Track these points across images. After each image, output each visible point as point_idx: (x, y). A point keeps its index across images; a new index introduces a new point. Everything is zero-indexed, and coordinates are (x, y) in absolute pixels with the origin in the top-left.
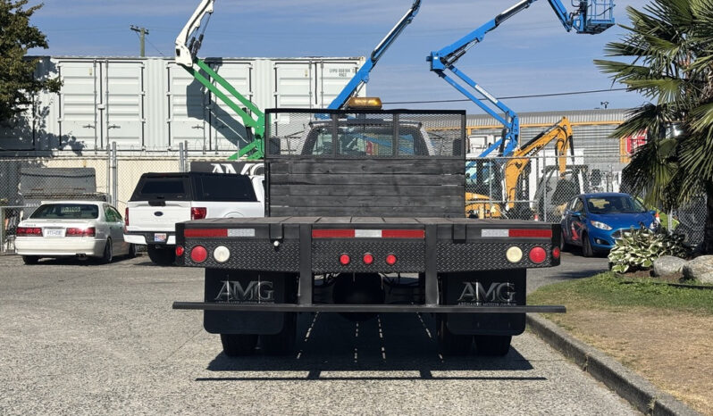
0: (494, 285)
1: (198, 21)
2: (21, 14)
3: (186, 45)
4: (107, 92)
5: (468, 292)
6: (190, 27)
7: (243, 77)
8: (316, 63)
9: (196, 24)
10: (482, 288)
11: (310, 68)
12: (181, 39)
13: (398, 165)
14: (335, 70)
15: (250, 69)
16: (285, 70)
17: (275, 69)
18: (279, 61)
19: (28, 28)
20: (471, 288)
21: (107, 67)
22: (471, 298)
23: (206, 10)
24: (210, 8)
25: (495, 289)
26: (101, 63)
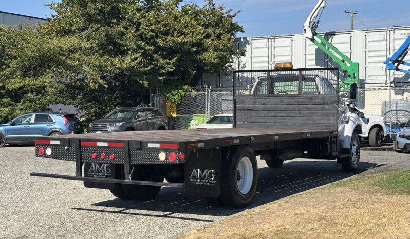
0: (206, 171)
1: (316, 13)
2: (230, 17)
3: (309, 27)
4: (274, 55)
5: (194, 174)
6: (312, 17)
7: (347, 41)
8: (390, 31)
9: (315, 15)
10: (201, 173)
11: (387, 34)
12: (307, 24)
13: (300, 100)
14: (402, 34)
15: (351, 37)
16: (371, 36)
17: (366, 36)
18: (368, 31)
19: (232, 23)
20: (196, 172)
21: (274, 41)
22: (195, 177)
23: (321, 6)
24: (323, 4)
25: (207, 172)
26: (271, 39)
